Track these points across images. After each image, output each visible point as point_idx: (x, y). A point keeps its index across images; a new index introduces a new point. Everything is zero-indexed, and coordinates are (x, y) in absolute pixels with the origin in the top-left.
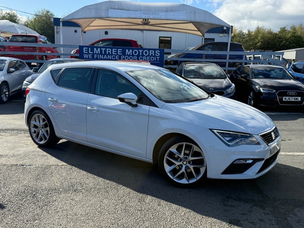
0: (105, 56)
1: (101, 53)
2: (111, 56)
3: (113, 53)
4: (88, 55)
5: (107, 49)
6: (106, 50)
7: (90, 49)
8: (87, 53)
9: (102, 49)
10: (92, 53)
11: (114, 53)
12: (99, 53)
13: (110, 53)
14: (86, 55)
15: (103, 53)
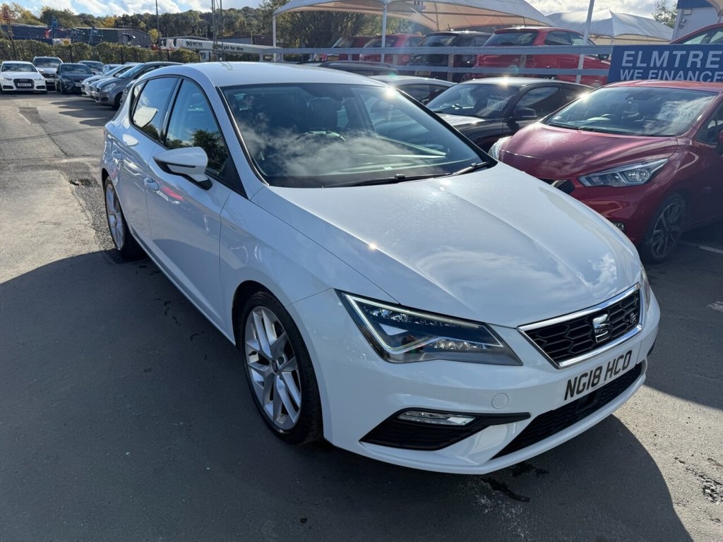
0: (681, 72)
1: (670, 66)
2: (697, 73)
3: (708, 65)
4: (632, 71)
5: (692, 53)
6: (687, 55)
7: (640, 53)
8: (631, 65)
9: (674, 53)
10: (645, 65)
11: (712, 63)
12: (665, 65)
13: (699, 66)
14: (627, 71)
15: (676, 65)
